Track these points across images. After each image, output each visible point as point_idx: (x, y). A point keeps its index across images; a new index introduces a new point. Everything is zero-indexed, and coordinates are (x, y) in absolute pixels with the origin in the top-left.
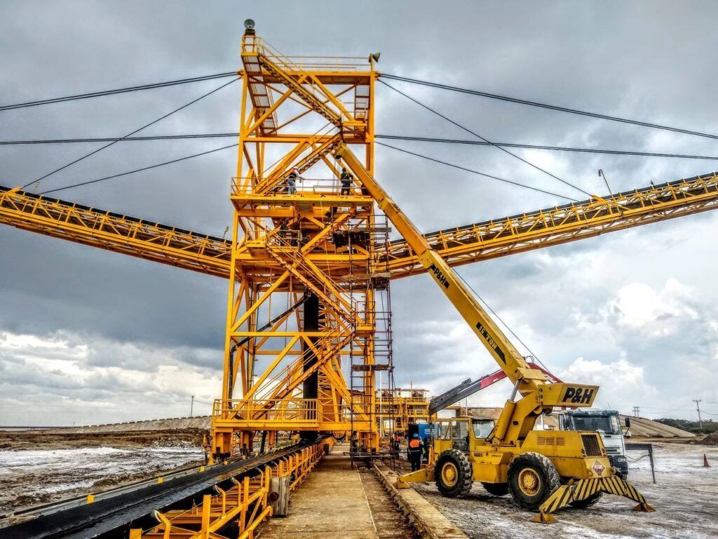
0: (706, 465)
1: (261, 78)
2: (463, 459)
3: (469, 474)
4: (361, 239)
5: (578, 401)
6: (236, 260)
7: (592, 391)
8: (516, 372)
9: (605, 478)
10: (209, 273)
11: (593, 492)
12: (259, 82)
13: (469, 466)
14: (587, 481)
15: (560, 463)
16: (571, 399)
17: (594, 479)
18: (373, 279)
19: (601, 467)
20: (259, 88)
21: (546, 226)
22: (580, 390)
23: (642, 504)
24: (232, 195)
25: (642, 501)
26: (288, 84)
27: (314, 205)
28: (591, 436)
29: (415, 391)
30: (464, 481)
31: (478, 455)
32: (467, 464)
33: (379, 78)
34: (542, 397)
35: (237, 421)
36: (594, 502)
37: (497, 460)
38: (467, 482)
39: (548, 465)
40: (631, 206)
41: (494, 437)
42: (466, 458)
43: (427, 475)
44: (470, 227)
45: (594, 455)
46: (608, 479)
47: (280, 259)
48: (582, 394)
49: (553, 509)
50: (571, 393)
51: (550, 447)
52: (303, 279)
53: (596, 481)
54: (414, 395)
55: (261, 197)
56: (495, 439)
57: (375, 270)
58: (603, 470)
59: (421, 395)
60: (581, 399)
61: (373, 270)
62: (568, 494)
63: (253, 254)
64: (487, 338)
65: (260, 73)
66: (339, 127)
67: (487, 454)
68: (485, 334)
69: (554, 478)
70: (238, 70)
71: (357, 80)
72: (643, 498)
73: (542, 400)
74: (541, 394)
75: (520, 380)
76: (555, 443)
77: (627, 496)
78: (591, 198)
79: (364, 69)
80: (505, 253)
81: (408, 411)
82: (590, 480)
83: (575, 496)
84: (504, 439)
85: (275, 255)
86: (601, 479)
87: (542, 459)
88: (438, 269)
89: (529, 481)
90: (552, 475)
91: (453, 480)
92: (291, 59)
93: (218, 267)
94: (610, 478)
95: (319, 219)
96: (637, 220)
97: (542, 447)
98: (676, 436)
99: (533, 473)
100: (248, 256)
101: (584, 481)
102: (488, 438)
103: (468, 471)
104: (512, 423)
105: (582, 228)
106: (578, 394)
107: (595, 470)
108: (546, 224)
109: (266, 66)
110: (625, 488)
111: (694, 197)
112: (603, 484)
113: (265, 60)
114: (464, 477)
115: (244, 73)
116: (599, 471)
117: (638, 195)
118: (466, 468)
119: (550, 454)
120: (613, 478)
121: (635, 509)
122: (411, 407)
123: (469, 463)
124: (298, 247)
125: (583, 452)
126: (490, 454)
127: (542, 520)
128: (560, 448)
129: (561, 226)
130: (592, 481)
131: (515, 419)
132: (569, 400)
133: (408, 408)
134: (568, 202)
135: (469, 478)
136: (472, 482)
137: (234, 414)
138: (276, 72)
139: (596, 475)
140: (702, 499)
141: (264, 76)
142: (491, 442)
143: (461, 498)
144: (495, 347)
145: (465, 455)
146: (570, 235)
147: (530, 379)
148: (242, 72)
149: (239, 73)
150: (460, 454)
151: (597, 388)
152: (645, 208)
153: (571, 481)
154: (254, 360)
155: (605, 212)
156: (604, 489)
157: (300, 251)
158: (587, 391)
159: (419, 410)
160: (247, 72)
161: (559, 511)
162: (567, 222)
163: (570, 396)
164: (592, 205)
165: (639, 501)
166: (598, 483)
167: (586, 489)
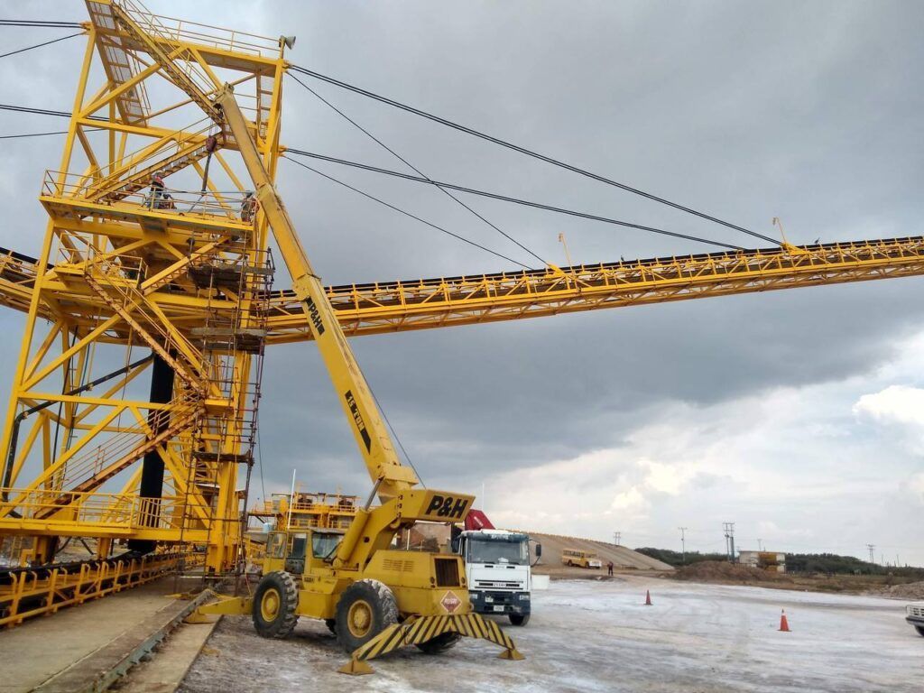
0: (648, 602)
1: (117, 40)
2: (290, 585)
3: (294, 606)
4: (229, 280)
5: (446, 514)
6: (42, 290)
7: (465, 502)
8: (379, 467)
9: (459, 616)
10: (11, 305)
11: (438, 633)
12: (115, 45)
13: (295, 595)
14: (430, 619)
15: (404, 595)
16: (437, 511)
17: (442, 617)
18: (239, 337)
20: (117, 54)
21: (488, 295)
23: (509, 651)
24: (43, 195)
25: (510, 646)
26: (152, 53)
27: (168, 225)
28: (449, 560)
29: (344, 497)
30: (285, 615)
31: (309, 580)
32: (293, 592)
33: (288, 70)
34: (401, 506)
35: (13, 519)
36: (448, 647)
37: (329, 589)
38: (289, 616)
39: (385, 597)
40: (594, 282)
41: (336, 557)
42: (294, 584)
43: (243, 605)
44: (393, 285)
45: (449, 585)
46: (464, 618)
47: (104, 294)
48: (452, 505)
49: (372, 654)
50: (437, 503)
51: (396, 573)
52: (136, 326)
53: (444, 619)
54: (341, 503)
55: (89, 205)
56: (336, 561)
57: (246, 325)
58: (457, 604)
59: (350, 504)
60: (450, 512)
61: (244, 324)
62: (399, 636)
63: (68, 283)
64: (355, 415)
65: (116, 32)
66: (219, 124)
67: (319, 580)
69: (389, 615)
70: (83, 21)
71: (260, 69)
72: (511, 641)
73: (399, 510)
74: (401, 502)
75: (381, 480)
76: (402, 569)
77: (489, 638)
78: (547, 267)
79: (270, 55)
80: (437, 325)
81: (330, 523)
82: (434, 618)
83: (409, 638)
84: (347, 561)
85: (97, 288)
86: (453, 617)
87: (379, 588)
89: (360, 617)
90: (388, 610)
91: (274, 613)
92: (161, 20)
93: (21, 297)
94: (467, 616)
95: (176, 246)
96: (599, 300)
97: (387, 573)
98: (653, 569)
99: (367, 608)
100: (60, 286)
101: (426, 618)
102: (327, 557)
103: (293, 601)
104: (362, 540)
105: (532, 303)
106: (446, 505)
107: (446, 605)
108: (488, 293)
109: (123, 22)
110: (487, 629)
111: (666, 281)
112: (454, 622)
113: (120, 13)
114: (287, 610)
115: (92, 27)
117: (602, 271)
118: (290, 598)
119: (392, 583)
120: (471, 617)
121: (501, 657)
122: (335, 518)
123: (296, 591)
124: (137, 282)
125: (432, 580)
126: (323, 580)
127: (352, 670)
128: (407, 574)
129: (506, 297)
130: (438, 619)
131: (367, 534)
132: (435, 512)
133: (331, 519)
134: (517, 268)
135: (293, 610)
136: (298, 617)
137: (10, 509)
138: (137, 34)
139: (446, 612)
140: (599, 645)
141: (122, 38)
142: (331, 563)
143: (278, 638)
144: (361, 428)
145: (294, 580)
146: (519, 310)
147: (394, 481)
148: (88, 25)
149: (84, 26)
150: (287, 578)
151: (472, 498)
152: (608, 287)
153: (410, 618)
154: (71, 436)
155: (561, 287)
156: (454, 629)
157: (138, 287)
158: (459, 501)
159: (346, 522)
160: (96, 27)
161: (381, 657)
162: (514, 293)
163: (436, 508)
164: (547, 276)
165: (506, 645)
166: (447, 623)
167: (427, 630)
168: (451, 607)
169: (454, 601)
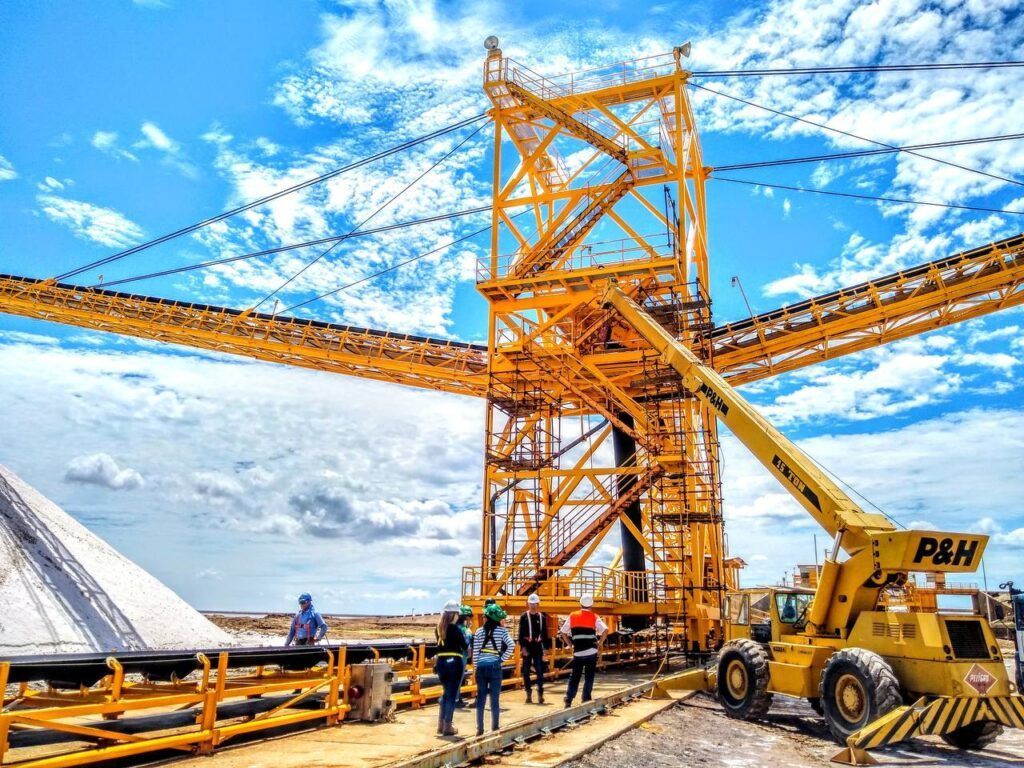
1: (521, 116)
5: (946, 560)
7: (974, 544)
8: (835, 518)
9: (996, 699)
11: (967, 722)
12: (519, 121)
13: (763, 667)
14: (952, 701)
16: (930, 558)
17: (970, 700)
19: (985, 679)
22: (949, 542)
28: (967, 623)
31: (780, 650)
32: (761, 664)
34: (877, 554)
41: (808, 621)
45: (973, 657)
46: (1003, 700)
48: (954, 549)
49: (875, 742)
50: (929, 547)
51: (892, 642)
53: (974, 703)
56: (809, 625)
58: (991, 683)
60: (952, 558)
62: (910, 722)
64: (790, 478)
65: (516, 109)
66: (624, 162)
67: (793, 649)
68: (786, 472)
73: (878, 560)
74: (877, 549)
75: (842, 530)
76: (900, 635)
82: (959, 700)
83: (925, 726)
84: (824, 624)
86: (987, 700)
88: (710, 389)
89: (851, 698)
91: (743, 689)
94: (1007, 697)
97: (880, 640)
99: (856, 685)
101: (946, 700)
104: (838, 599)
106: (944, 549)
107: (973, 683)
112: (990, 707)
116: (981, 686)
119: (888, 653)
120: (1014, 700)
123: (765, 662)
125: (946, 649)
126: (796, 650)
128: (909, 643)
130: (964, 702)
131: (842, 592)
132: (927, 560)
137: (498, 588)
139: (973, 692)
142: (803, 628)
144: (802, 489)
145: (761, 649)
147: (858, 528)
148: (493, 111)
150: (753, 647)
151: (986, 538)
156: (991, 716)
158: (963, 543)
160: (501, 110)
161: (888, 748)
163: (928, 553)
166: (979, 707)
167: (951, 717)
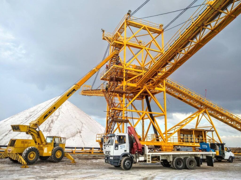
46: (12, 154)
48: (16, 128)
110: (17, 158)
112: (9, 155)
166: (8, 155)
167: (4, 156)
168: (9, 151)
169: (10, 150)
